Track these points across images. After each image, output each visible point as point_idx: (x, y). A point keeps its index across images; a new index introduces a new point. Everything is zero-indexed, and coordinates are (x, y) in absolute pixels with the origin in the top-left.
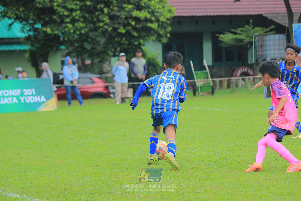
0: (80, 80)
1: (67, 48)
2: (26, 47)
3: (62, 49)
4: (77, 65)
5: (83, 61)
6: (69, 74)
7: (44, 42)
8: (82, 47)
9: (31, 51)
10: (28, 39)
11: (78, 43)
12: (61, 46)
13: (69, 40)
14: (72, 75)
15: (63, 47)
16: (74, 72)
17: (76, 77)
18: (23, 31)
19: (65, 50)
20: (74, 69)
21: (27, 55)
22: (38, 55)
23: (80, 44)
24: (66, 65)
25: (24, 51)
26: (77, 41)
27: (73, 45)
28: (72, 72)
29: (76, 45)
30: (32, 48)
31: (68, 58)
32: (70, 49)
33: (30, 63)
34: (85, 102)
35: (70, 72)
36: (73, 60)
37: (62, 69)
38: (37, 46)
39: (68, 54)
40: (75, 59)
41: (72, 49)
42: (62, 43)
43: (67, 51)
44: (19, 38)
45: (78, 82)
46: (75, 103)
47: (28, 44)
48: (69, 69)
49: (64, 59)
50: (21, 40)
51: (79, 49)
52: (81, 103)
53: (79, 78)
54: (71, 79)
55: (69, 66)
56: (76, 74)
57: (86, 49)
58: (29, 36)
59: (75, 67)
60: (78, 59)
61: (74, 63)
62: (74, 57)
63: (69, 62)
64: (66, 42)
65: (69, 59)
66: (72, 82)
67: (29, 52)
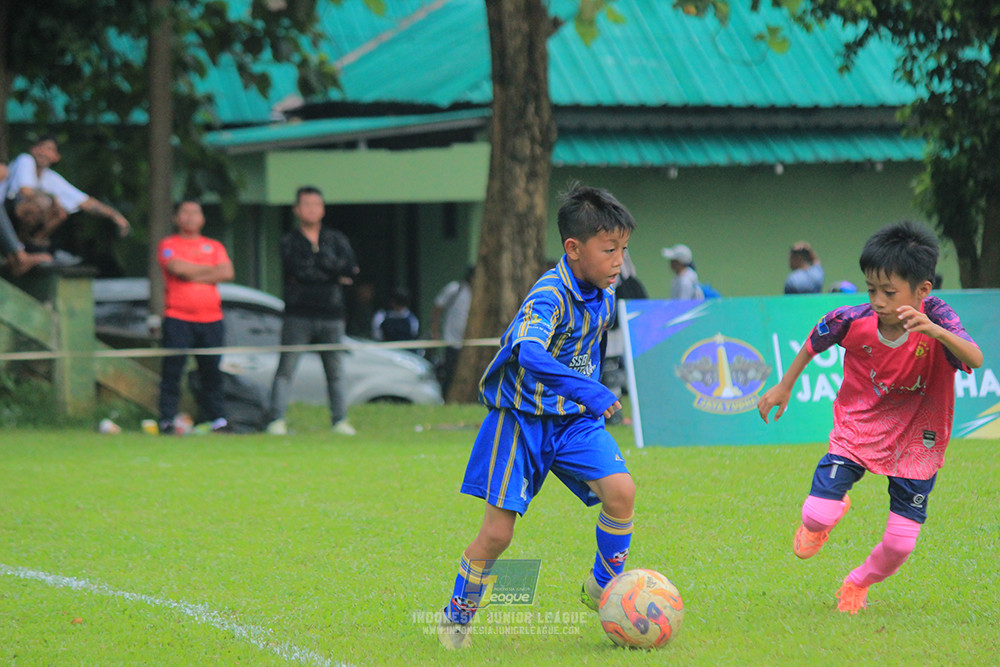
2: (919, 150)
9: (937, 162)
10: (928, 111)
18: (909, 77)
21: (922, 184)
22: (971, 183)
25: (912, 167)
30: (946, 154)
33: (935, 219)
38: (967, 143)
44: (886, 109)
47: (926, 136)
50: (898, 117)
58: (935, 97)
67: (929, 169)
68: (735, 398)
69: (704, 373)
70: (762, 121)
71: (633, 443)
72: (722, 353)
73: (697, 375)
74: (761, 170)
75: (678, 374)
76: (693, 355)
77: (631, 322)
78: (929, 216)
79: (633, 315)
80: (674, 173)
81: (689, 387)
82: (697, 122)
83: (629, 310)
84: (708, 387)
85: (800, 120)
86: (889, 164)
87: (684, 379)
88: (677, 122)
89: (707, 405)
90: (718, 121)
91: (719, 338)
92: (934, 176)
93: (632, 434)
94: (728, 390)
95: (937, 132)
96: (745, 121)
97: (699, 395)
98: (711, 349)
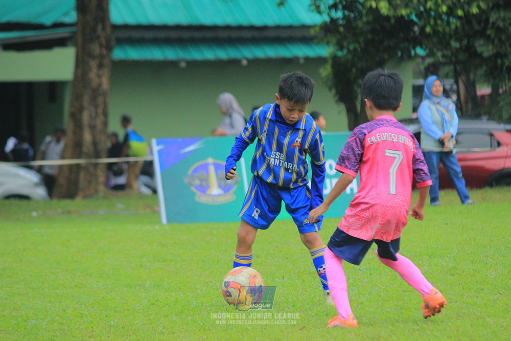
0: (460, 138)
1: (431, 54)
2: (324, 51)
3: (416, 55)
4: (454, 97)
5: (471, 87)
6: (435, 123)
7: (370, 36)
8: (470, 50)
9: (335, 58)
10: (330, 29)
11: (459, 40)
12: (414, 48)
13: (435, 32)
14: (443, 124)
15: (420, 51)
16: (447, 117)
17: (453, 131)
18: (318, 9)
19: (423, 58)
20: (448, 110)
21: (326, 71)
22: (354, 70)
23: (465, 42)
24: (428, 98)
25: (320, 61)
26: (456, 35)
27: (447, 46)
28: (442, 115)
29: (455, 44)
30: (340, 54)
31: (432, 78)
32: (439, 54)
33: (334, 91)
34: (475, 195)
35: (438, 117)
36: (444, 86)
37: (415, 109)
38: (352, 47)
39: (432, 70)
40: (449, 83)
41: (443, 56)
42: (416, 42)
43: (429, 61)
44: (305, 27)
45: (457, 141)
46: (448, 197)
47: (328, 43)
48: (433, 107)
49: (420, 82)
50: (312, 32)
51: (462, 56)
52: (464, 198)
53: (459, 133)
54: (439, 134)
55: (436, 100)
56: (454, 123)
57: (480, 56)
58: (333, 21)
59: (450, 105)
60: (457, 82)
61: (446, 93)
62: (447, 76)
63: (434, 89)
64: (428, 36)
65: (435, 84)
66: (442, 143)
67: (330, 62)
68: (220, 195)
69: (201, 180)
70: (234, 34)
71: (160, 222)
72: (212, 169)
73: (197, 182)
74: (233, 63)
75: (186, 181)
76: (195, 171)
77: (159, 152)
78: (330, 89)
79: (160, 147)
80: (183, 65)
81: (193, 189)
82: (197, 35)
83: (158, 144)
84: (203, 189)
85: (256, 34)
86: (308, 59)
87: (190, 184)
88: (186, 35)
89: (202, 199)
90: (208, 34)
91: (210, 160)
92: (333, 66)
93: (159, 216)
94: (215, 190)
95: (334, 40)
96: (225, 34)
97: (198, 193)
98: (205, 167)
